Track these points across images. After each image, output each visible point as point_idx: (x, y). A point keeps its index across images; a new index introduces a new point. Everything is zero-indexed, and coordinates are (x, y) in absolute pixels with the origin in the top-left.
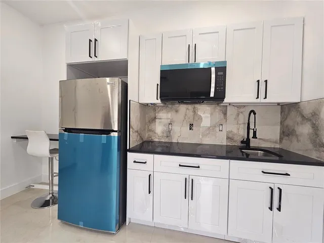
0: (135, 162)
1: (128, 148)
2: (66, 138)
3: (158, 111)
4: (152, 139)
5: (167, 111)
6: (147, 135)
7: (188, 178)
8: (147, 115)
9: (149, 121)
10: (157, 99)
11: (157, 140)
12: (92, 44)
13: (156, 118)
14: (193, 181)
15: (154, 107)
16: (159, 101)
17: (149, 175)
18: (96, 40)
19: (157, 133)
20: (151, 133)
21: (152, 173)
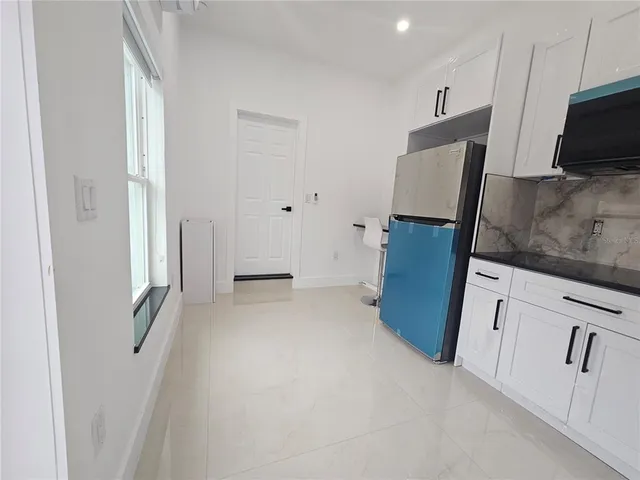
0: (478, 274)
1: (472, 251)
2: (396, 227)
3: (568, 194)
4: (541, 251)
5: (594, 191)
6: (531, 242)
7: (583, 327)
8: (537, 202)
9: (542, 214)
10: (553, 167)
11: (555, 254)
12: (443, 95)
13: (560, 206)
14: (594, 338)
15: (557, 184)
16: (559, 171)
17: (499, 301)
18: (447, 88)
19: (556, 240)
20: (541, 239)
21: (505, 299)
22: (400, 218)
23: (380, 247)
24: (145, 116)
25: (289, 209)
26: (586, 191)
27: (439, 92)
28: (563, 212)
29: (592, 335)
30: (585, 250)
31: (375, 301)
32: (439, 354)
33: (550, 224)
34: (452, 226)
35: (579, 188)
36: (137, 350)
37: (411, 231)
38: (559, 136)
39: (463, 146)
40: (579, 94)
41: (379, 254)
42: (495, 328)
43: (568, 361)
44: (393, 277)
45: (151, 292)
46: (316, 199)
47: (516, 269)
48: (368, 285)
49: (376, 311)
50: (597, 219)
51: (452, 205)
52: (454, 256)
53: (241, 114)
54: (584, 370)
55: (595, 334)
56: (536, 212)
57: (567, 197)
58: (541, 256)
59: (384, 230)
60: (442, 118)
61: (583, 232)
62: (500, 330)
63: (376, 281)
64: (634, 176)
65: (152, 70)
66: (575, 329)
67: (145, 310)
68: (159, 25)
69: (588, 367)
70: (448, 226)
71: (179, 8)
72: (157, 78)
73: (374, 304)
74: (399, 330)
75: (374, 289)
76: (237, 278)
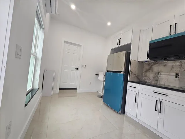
0: (130, 86)
1: (128, 80)
2: (107, 74)
3: (151, 66)
4: (146, 81)
5: (158, 65)
6: (143, 78)
7: (158, 100)
8: (144, 68)
9: (145, 71)
10: (147, 58)
11: (150, 82)
12: (119, 40)
13: (149, 69)
14: (162, 103)
15: (149, 63)
16: (149, 59)
17: (136, 94)
18: (120, 38)
19: (149, 78)
20: (146, 78)
21: (138, 93)
22: (109, 71)
23: (103, 81)
24: (38, 38)
25: (77, 69)
26: (156, 65)
27: (118, 39)
28: (151, 71)
29: (161, 102)
30: (157, 80)
31: (102, 96)
32: (120, 111)
33: (148, 74)
34: (123, 73)
35: (154, 64)
36: (26, 105)
37: (112, 75)
38: (148, 51)
39: (125, 52)
40: (151, 41)
41: (103, 83)
42: (136, 102)
43: (156, 110)
44: (107, 90)
45: (32, 90)
46: (85, 66)
47: (140, 85)
48: (99, 92)
49: (102, 99)
50: (159, 72)
51: (122, 67)
52: (124, 82)
53: (65, 42)
54: (160, 113)
55: (162, 102)
56: (144, 71)
57: (151, 67)
58: (146, 82)
59: (104, 76)
60: (119, 46)
61: (156, 76)
62: (137, 102)
63: (102, 91)
64: (166, 61)
65: (42, 26)
66: (157, 100)
67: (30, 95)
68: (45, 16)
69: (161, 112)
70: (121, 73)
71: (51, 12)
72: (43, 29)
73: (101, 98)
74: (109, 104)
75: (101, 93)
76: (60, 89)
